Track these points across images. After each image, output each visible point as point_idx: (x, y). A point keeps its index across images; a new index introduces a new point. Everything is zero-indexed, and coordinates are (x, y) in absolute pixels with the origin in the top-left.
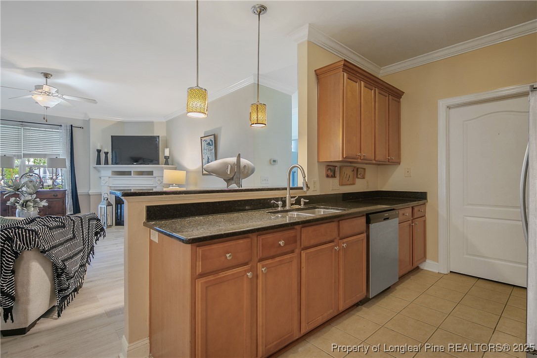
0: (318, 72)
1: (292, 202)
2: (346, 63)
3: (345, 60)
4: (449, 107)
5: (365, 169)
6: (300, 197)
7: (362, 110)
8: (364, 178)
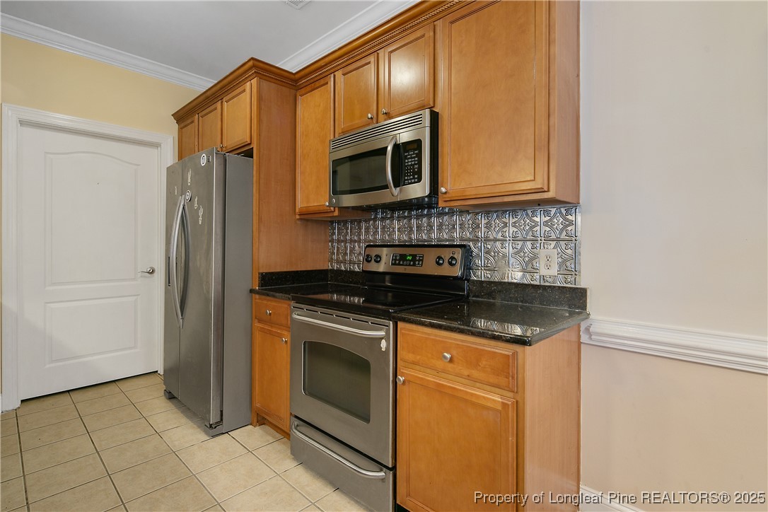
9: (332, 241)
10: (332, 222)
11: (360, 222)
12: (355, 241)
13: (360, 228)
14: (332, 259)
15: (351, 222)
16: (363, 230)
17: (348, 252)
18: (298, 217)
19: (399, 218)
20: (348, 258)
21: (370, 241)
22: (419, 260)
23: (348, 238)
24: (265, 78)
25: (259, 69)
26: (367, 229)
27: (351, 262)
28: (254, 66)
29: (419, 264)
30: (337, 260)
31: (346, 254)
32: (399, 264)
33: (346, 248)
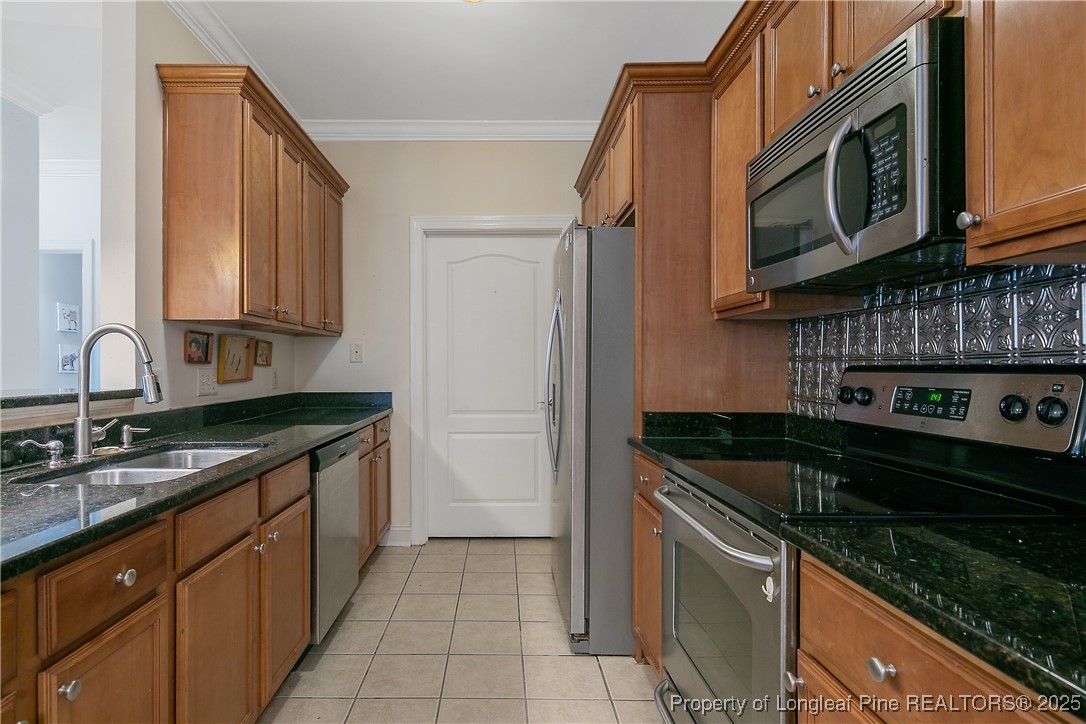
0: (166, 72)
1: (95, 439)
2: (251, 77)
3: (249, 68)
4: (427, 233)
5: (270, 343)
6: (123, 421)
7: (280, 203)
8: (269, 365)
9: (793, 359)
10: (793, 322)
11: (840, 318)
12: (832, 359)
13: (841, 331)
14: (793, 393)
15: (826, 320)
16: (847, 336)
17: (820, 380)
18: (716, 316)
19: (921, 305)
20: (819, 392)
21: (860, 358)
22: (959, 405)
23: (820, 352)
24: (651, 89)
25: (641, 79)
26: (855, 332)
27: (825, 402)
28: (631, 76)
29: (957, 413)
30: (801, 396)
31: (815, 385)
32: (910, 412)
33: (816, 372)
